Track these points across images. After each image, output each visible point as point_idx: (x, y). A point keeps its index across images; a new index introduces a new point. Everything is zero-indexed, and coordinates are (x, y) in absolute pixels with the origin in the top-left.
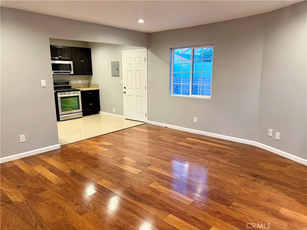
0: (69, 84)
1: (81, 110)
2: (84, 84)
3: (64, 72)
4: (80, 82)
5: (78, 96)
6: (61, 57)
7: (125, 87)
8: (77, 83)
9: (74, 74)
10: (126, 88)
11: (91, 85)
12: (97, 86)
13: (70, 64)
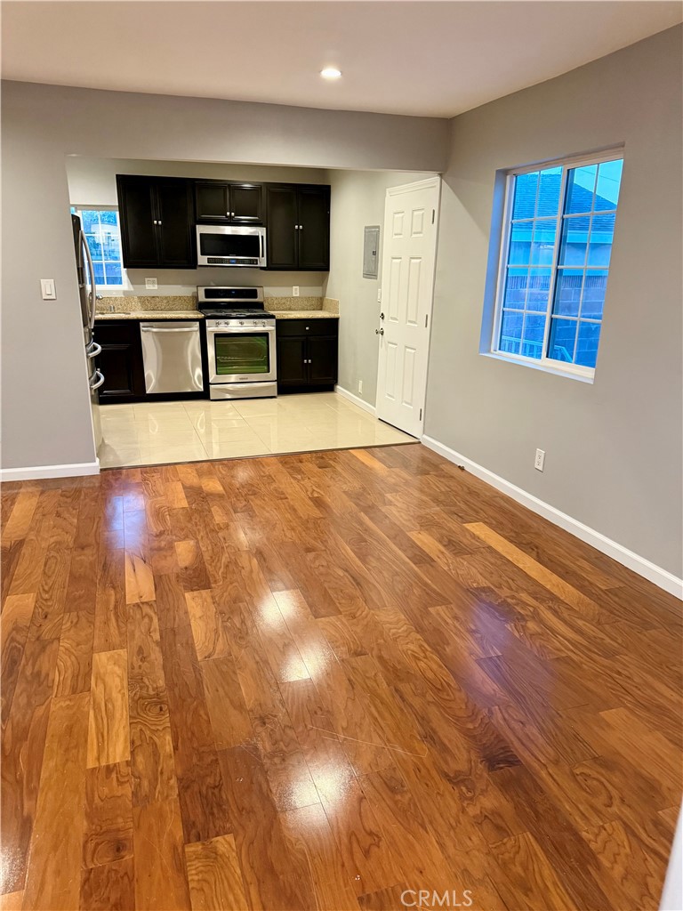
0: (256, 297)
1: (273, 374)
2: (308, 299)
3: (238, 261)
4: (296, 291)
5: (265, 335)
6: (233, 214)
7: (382, 314)
10: (385, 318)
11: (325, 302)
12: (335, 305)
13: (258, 237)
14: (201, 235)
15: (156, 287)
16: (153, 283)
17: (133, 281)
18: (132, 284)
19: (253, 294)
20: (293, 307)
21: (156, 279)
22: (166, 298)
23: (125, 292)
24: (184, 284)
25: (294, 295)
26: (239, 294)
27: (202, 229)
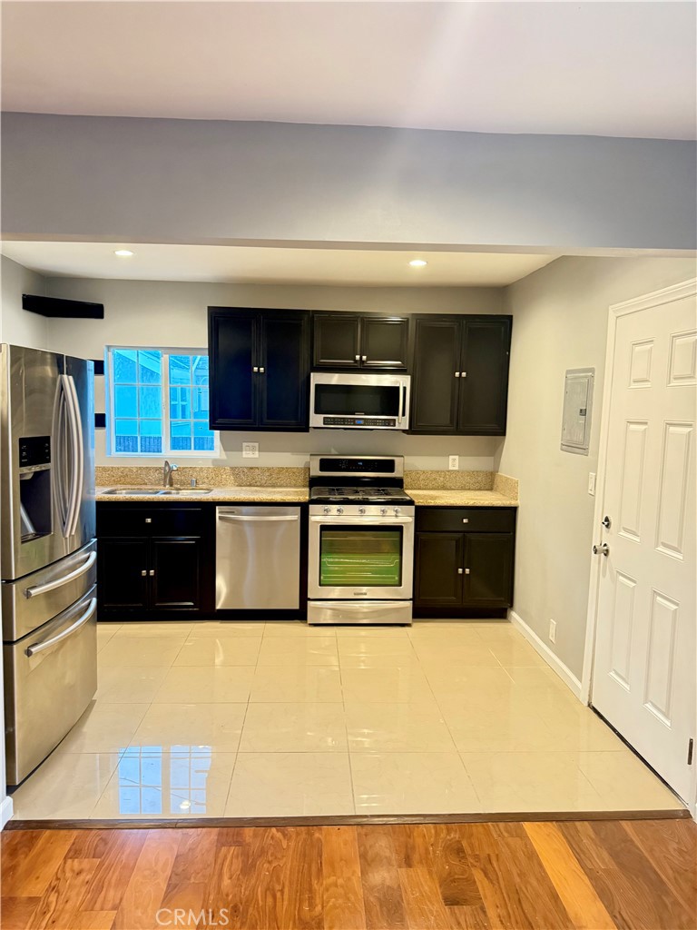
0: (392, 471)
1: (407, 588)
2: (473, 473)
3: (368, 422)
4: (454, 463)
6: (364, 358)
7: (607, 519)
8: (435, 468)
9: (412, 430)
10: (613, 525)
11: (498, 480)
12: (512, 487)
13: (398, 388)
14: (317, 386)
15: (257, 454)
16: (253, 449)
17: (226, 448)
18: (225, 450)
19: (389, 466)
20: (448, 485)
21: (257, 444)
22: (269, 469)
23: (215, 461)
24: (294, 451)
25: (451, 468)
26: (368, 465)
27: (317, 379)
